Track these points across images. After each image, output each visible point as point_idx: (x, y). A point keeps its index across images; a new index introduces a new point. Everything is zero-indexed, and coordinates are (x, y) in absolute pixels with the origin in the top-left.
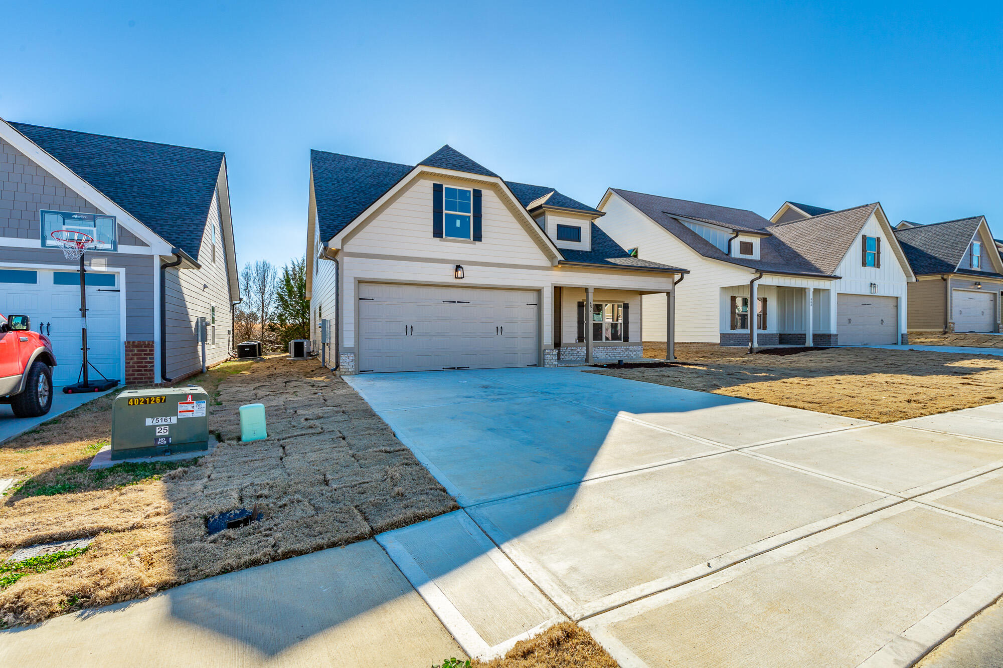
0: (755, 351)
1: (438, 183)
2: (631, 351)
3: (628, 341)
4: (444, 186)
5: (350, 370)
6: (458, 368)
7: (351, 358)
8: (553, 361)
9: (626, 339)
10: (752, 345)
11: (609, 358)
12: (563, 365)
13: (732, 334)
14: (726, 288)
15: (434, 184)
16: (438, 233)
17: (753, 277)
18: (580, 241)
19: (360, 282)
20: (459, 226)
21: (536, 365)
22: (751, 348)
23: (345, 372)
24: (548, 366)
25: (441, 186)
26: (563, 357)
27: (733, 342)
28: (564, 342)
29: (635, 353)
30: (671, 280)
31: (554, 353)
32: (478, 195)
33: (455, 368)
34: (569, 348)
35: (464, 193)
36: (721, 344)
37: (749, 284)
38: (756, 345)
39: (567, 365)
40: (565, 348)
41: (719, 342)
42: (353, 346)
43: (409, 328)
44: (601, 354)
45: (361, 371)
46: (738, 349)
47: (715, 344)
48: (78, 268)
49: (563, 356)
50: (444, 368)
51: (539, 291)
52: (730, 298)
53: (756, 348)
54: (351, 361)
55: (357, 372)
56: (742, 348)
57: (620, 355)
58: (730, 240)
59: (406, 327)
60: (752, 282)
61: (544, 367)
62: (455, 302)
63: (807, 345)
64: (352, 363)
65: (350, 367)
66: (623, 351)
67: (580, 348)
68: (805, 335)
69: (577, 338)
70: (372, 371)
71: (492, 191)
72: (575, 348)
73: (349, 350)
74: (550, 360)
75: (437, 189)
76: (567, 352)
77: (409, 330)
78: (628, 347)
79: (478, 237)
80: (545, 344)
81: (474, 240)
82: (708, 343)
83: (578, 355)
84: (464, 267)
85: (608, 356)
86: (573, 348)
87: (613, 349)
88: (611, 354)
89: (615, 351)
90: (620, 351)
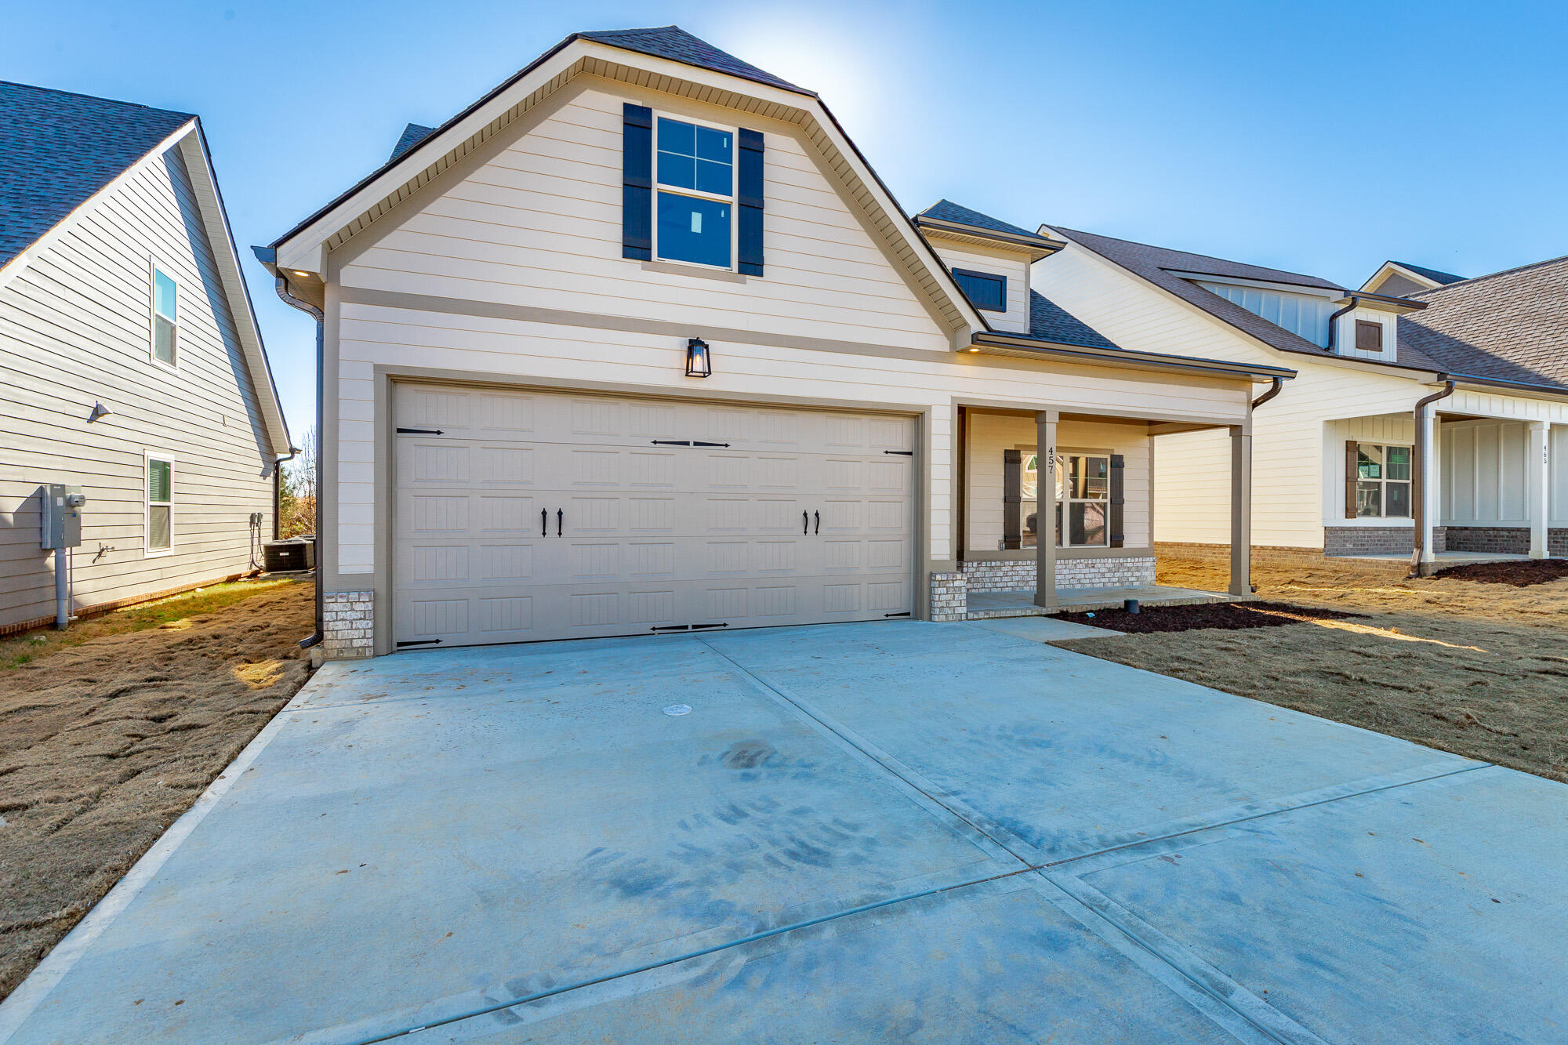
0: (1431, 570)
1: (640, 104)
2: (1129, 569)
3: (1122, 546)
4: (656, 114)
5: (357, 643)
6: (694, 627)
7: (359, 607)
8: (954, 604)
9: (1117, 541)
10: (1420, 556)
11: (1078, 587)
12: (982, 615)
13: (1348, 529)
14: (1336, 421)
15: (625, 105)
16: (636, 247)
17: (1426, 392)
18: (1005, 311)
19: (395, 380)
20: (699, 231)
21: (908, 614)
22: (1419, 564)
23: (341, 650)
24: (943, 617)
25: (646, 112)
26: (969, 586)
27: (1351, 546)
29: (1138, 574)
30: (1242, 395)
31: (957, 584)
32: (752, 145)
33: (686, 627)
34: (984, 564)
35: (713, 140)
36: (1327, 552)
37: (1413, 409)
38: (1430, 556)
39: (992, 614)
40: (975, 564)
41: (1321, 546)
42: (370, 569)
43: (552, 517)
44: (1060, 577)
45: (399, 644)
46: (1377, 564)
47: (1312, 551)
50: (654, 629)
51: (918, 418)
52: (1344, 446)
53: (1433, 564)
54: (359, 615)
55: (383, 649)
56: (1390, 562)
57: (1103, 580)
58: (1334, 317)
59: (544, 513)
60: (1422, 405)
61: (931, 620)
62: (687, 443)
63: (1532, 555)
64: (363, 624)
65: (356, 634)
66: (1109, 570)
67: (1012, 563)
68: (1528, 530)
69: (1001, 538)
70: (437, 641)
71: (793, 140)
72: (998, 563)
73: (354, 584)
74: (948, 602)
75: (636, 121)
76: (978, 575)
77: (552, 521)
78: (1121, 561)
79: (752, 264)
80: (933, 558)
81: (741, 271)
82: (1290, 549)
83: (1006, 579)
84: (714, 346)
85: (1075, 582)
86: (993, 564)
87: (1087, 565)
88: (1082, 576)
89: (1092, 570)
90: (1103, 570)
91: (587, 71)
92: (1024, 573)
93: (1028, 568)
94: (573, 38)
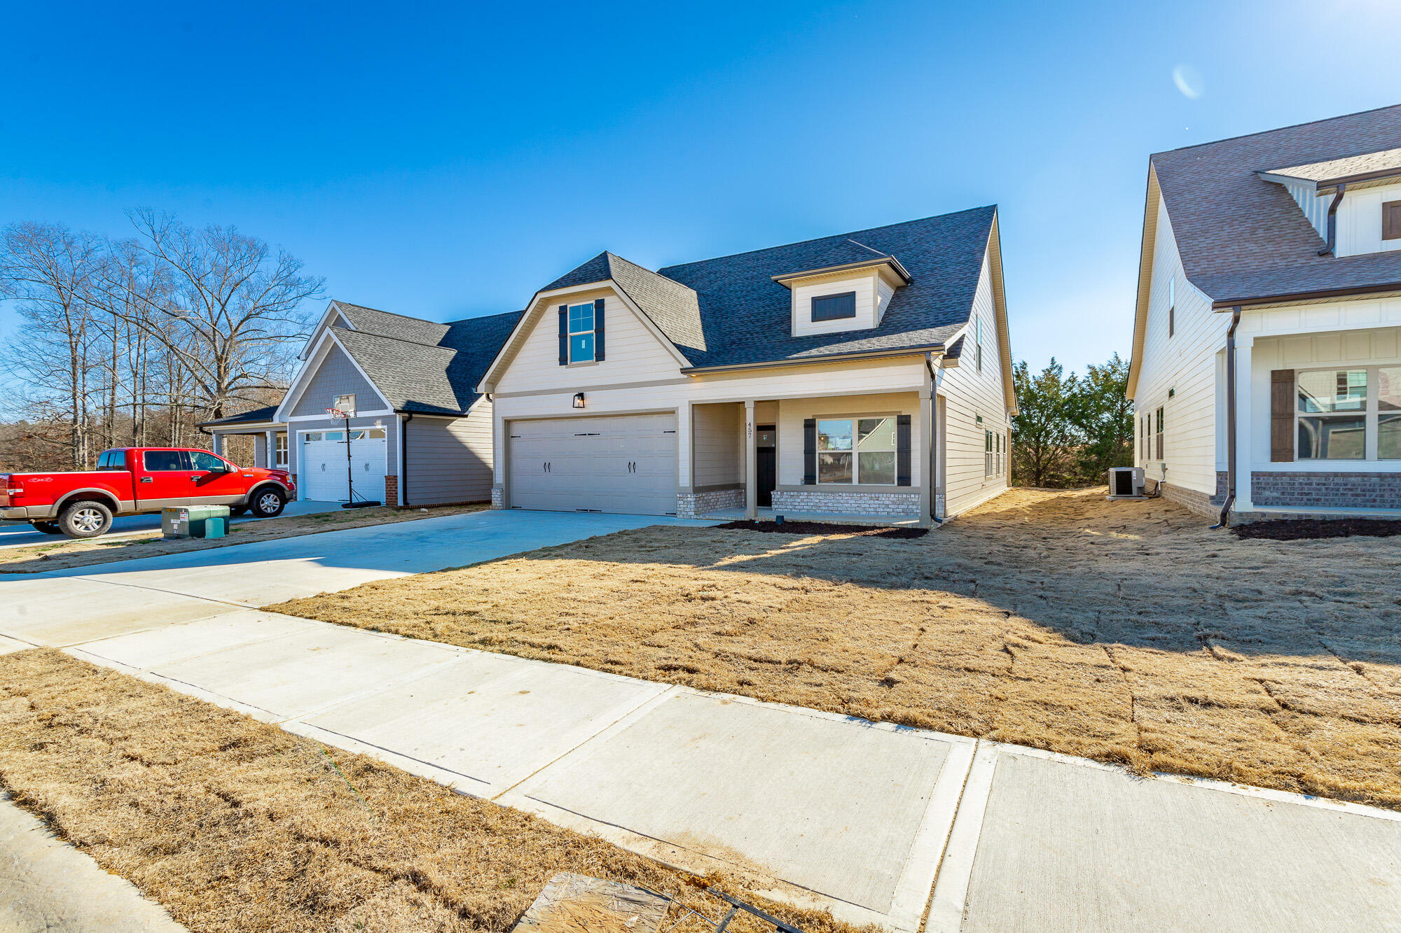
1: (563, 304)
3: (910, 485)
4: (569, 307)
5: (498, 505)
6: (591, 511)
8: (688, 510)
9: (905, 481)
10: (1231, 504)
11: (864, 513)
13: (1270, 474)
15: (559, 308)
16: (563, 361)
18: (855, 316)
19: (507, 422)
20: (583, 348)
22: (1227, 513)
23: (494, 506)
24: (681, 516)
25: (566, 307)
26: (776, 506)
27: (1275, 494)
28: (781, 483)
31: (689, 499)
32: (600, 305)
33: (587, 510)
34: (785, 493)
35: (587, 308)
38: (1243, 505)
40: (779, 493)
42: (502, 482)
44: (847, 505)
45: (513, 507)
48: (346, 429)
49: (776, 504)
50: (577, 510)
52: (1269, 376)
54: (499, 496)
55: (509, 508)
57: (888, 510)
59: (545, 464)
62: (586, 435)
64: (499, 499)
65: (498, 502)
66: (894, 503)
67: (806, 494)
69: (803, 477)
70: (521, 507)
71: (616, 296)
72: (796, 493)
73: (498, 486)
74: (684, 509)
75: (563, 312)
76: (782, 500)
77: (547, 466)
78: (905, 496)
79: (600, 356)
80: (681, 485)
81: (597, 360)
83: (803, 504)
84: (586, 394)
85: (860, 509)
86: (792, 493)
87: (871, 498)
88: (867, 506)
89: (876, 502)
90: (888, 502)
91: (547, 302)
92: (817, 501)
93: (820, 498)
94: (536, 294)
